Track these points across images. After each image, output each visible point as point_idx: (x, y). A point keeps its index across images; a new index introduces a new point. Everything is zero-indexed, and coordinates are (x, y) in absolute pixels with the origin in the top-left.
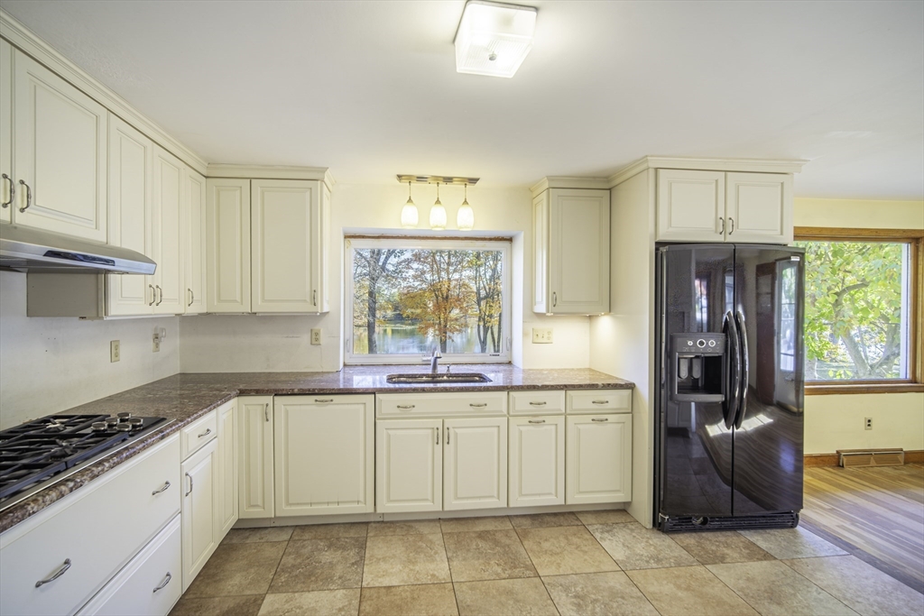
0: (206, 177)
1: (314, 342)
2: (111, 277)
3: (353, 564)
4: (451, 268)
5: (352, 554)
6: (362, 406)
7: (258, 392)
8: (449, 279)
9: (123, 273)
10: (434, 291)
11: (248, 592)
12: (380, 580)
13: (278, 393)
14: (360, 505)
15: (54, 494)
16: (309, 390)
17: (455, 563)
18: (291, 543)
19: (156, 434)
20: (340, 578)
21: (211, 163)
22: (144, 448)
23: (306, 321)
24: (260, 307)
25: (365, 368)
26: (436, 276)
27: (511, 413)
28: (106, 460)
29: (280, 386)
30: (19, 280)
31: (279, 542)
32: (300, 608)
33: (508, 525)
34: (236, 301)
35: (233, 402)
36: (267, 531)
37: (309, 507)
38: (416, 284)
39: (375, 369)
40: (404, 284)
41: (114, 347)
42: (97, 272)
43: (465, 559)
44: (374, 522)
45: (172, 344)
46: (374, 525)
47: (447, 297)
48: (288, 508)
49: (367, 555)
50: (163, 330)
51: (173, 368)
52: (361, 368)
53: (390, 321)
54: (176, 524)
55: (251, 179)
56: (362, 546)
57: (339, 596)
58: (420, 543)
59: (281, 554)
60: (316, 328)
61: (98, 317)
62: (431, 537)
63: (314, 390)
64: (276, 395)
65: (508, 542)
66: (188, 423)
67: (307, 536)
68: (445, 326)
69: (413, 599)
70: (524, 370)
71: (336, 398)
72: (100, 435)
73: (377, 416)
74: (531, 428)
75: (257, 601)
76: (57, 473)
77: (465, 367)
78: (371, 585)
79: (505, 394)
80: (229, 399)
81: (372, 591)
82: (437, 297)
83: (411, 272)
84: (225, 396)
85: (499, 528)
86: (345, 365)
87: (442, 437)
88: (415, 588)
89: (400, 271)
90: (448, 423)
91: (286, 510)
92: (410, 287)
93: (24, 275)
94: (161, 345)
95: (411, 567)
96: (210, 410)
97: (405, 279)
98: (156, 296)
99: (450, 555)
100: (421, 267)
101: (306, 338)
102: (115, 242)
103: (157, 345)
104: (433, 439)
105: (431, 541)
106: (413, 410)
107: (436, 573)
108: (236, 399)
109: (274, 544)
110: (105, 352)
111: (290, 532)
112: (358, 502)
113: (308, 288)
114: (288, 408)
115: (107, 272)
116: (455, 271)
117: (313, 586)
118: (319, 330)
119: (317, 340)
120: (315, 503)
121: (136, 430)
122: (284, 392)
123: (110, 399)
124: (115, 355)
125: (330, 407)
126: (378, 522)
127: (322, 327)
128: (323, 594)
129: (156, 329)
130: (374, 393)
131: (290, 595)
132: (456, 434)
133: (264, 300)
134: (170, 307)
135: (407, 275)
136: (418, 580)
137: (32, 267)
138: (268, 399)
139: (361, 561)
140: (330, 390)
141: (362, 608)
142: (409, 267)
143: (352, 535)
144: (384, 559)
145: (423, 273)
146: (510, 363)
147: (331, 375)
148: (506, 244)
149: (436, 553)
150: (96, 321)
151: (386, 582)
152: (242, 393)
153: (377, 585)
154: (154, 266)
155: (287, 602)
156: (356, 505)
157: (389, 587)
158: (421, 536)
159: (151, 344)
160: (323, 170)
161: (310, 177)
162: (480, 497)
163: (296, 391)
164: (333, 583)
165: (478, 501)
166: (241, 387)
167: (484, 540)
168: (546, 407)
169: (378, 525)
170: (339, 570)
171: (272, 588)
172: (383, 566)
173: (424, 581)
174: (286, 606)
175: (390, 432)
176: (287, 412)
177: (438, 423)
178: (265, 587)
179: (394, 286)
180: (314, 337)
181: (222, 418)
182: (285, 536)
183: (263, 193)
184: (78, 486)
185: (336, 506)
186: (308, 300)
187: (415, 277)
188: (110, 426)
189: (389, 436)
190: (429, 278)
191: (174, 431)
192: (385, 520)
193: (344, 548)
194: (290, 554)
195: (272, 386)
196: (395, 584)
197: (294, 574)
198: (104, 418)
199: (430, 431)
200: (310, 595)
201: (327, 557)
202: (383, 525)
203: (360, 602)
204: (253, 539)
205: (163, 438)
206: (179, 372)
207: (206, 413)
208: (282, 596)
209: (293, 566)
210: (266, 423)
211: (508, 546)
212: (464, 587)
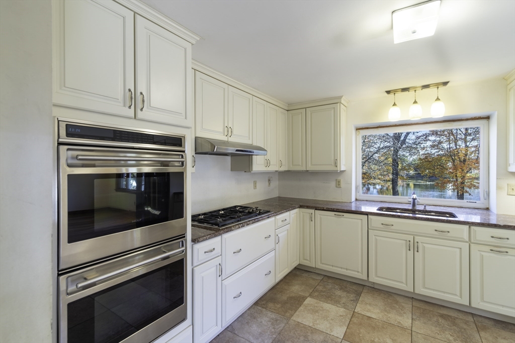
0: (287, 111)
1: (338, 186)
2: (253, 156)
3: (352, 300)
4: (469, 138)
5: (352, 296)
6: (360, 221)
7: (308, 207)
8: (467, 146)
9: (257, 155)
10: (451, 156)
11: (301, 294)
12: (365, 312)
13: (317, 209)
14: (359, 274)
15: (238, 226)
16: (331, 209)
17: (417, 323)
18: (322, 282)
19: (266, 216)
20: (343, 303)
21: (290, 104)
22: (262, 220)
23: (334, 175)
24: (310, 168)
25: (367, 202)
26: (453, 145)
27: (472, 241)
28: (251, 220)
29: (318, 206)
30: (229, 158)
31: (317, 280)
32: (322, 308)
33: (470, 319)
34: (299, 165)
35: (296, 210)
36: (312, 273)
37: (331, 267)
38: (433, 151)
39: (373, 203)
40: (422, 152)
41: (255, 183)
42: (250, 155)
43: (425, 323)
44: (368, 286)
45: (275, 183)
46: (368, 288)
47: (465, 160)
48: (321, 265)
49: (360, 299)
50: (271, 177)
51: (275, 194)
52: (366, 202)
53: (411, 178)
54: (273, 253)
55: (306, 108)
56: (359, 295)
57: (341, 310)
58: (395, 305)
59: (317, 284)
60: (339, 178)
61: (250, 171)
62: (403, 304)
63: (334, 209)
64: (316, 209)
65: (465, 327)
66: (278, 214)
67: (330, 281)
68: (462, 183)
69: (383, 328)
70: (497, 214)
71: (346, 215)
72: (250, 213)
73: (369, 227)
74: (493, 255)
75: (304, 298)
76: (238, 221)
77: (442, 208)
78: (359, 312)
79: (466, 227)
80: (295, 209)
81: (359, 315)
82: (454, 161)
83: (429, 143)
84: (293, 207)
85: (461, 317)
86: (356, 200)
87: (414, 247)
88: (385, 323)
89: (419, 143)
90: (417, 239)
91: (320, 266)
92: (428, 153)
93: (230, 157)
94: (271, 184)
95: (386, 314)
96: (286, 211)
97: (423, 148)
98: (268, 164)
99: (414, 317)
100: (438, 139)
101: (333, 184)
102: (255, 144)
103: (269, 184)
104: (406, 248)
105: (403, 307)
106: (392, 227)
107: (401, 322)
108: (298, 209)
109: (314, 279)
110: (252, 185)
111: (322, 277)
112: (358, 272)
113: (333, 158)
114: (321, 216)
115: (252, 155)
116: (473, 139)
117: (329, 301)
118: (340, 180)
119: (339, 185)
120: (334, 266)
121: (260, 214)
122: (319, 208)
123: (253, 203)
124: (255, 187)
125: (342, 219)
126: (371, 287)
127: (342, 179)
128: (334, 307)
129: (269, 176)
130: (367, 215)
131: (319, 301)
132: (424, 247)
133: (312, 165)
134: (273, 168)
135: (425, 145)
136: (388, 320)
137: (232, 155)
138: (312, 211)
139: (356, 301)
140: (342, 210)
141: (352, 320)
142: (426, 140)
143: (354, 288)
144: (370, 304)
145: (440, 142)
146: (488, 209)
147: (346, 204)
148: (485, 121)
149: (404, 313)
150: (249, 173)
151: (369, 314)
152: (301, 207)
153: (363, 314)
154: (266, 152)
155: (316, 303)
156: (357, 273)
157: (370, 317)
158: (397, 302)
159: (267, 183)
160: (340, 97)
161: (334, 102)
162: (444, 292)
163: (325, 208)
164: (340, 304)
165: (443, 294)
166: (301, 204)
167: (446, 320)
168: (508, 242)
169: (370, 288)
170: (344, 300)
171: (310, 296)
172: (369, 307)
173: (392, 323)
174: (316, 305)
175: (377, 237)
176: (321, 218)
177: (411, 238)
178: (307, 294)
179: (414, 154)
180: (337, 183)
181: (291, 216)
182: (320, 278)
183: (311, 114)
184: (243, 226)
185: (346, 271)
186: (333, 164)
187: (432, 147)
188: (253, 211)
189: (376, 240)
190: (446, 147)
191: (272, 216)
192: (375, 287)
193: (348, 292)
194: (321, 286)
195: (314, 205)
196: (373, 317)
197: (322, 294)
198: (251, 208)
199: (404, 242)
200: (328, 305)
201: (339, 293)
202: (373, 289)
203: (352, 317)
204: (305, 275)
205: (268, 217)
206: (277, 196)
207: (285, 212)
208: (315, 301)
209: (322, 291)
210: (311, 222)
211: (465, 329)
212: (419, 336)
